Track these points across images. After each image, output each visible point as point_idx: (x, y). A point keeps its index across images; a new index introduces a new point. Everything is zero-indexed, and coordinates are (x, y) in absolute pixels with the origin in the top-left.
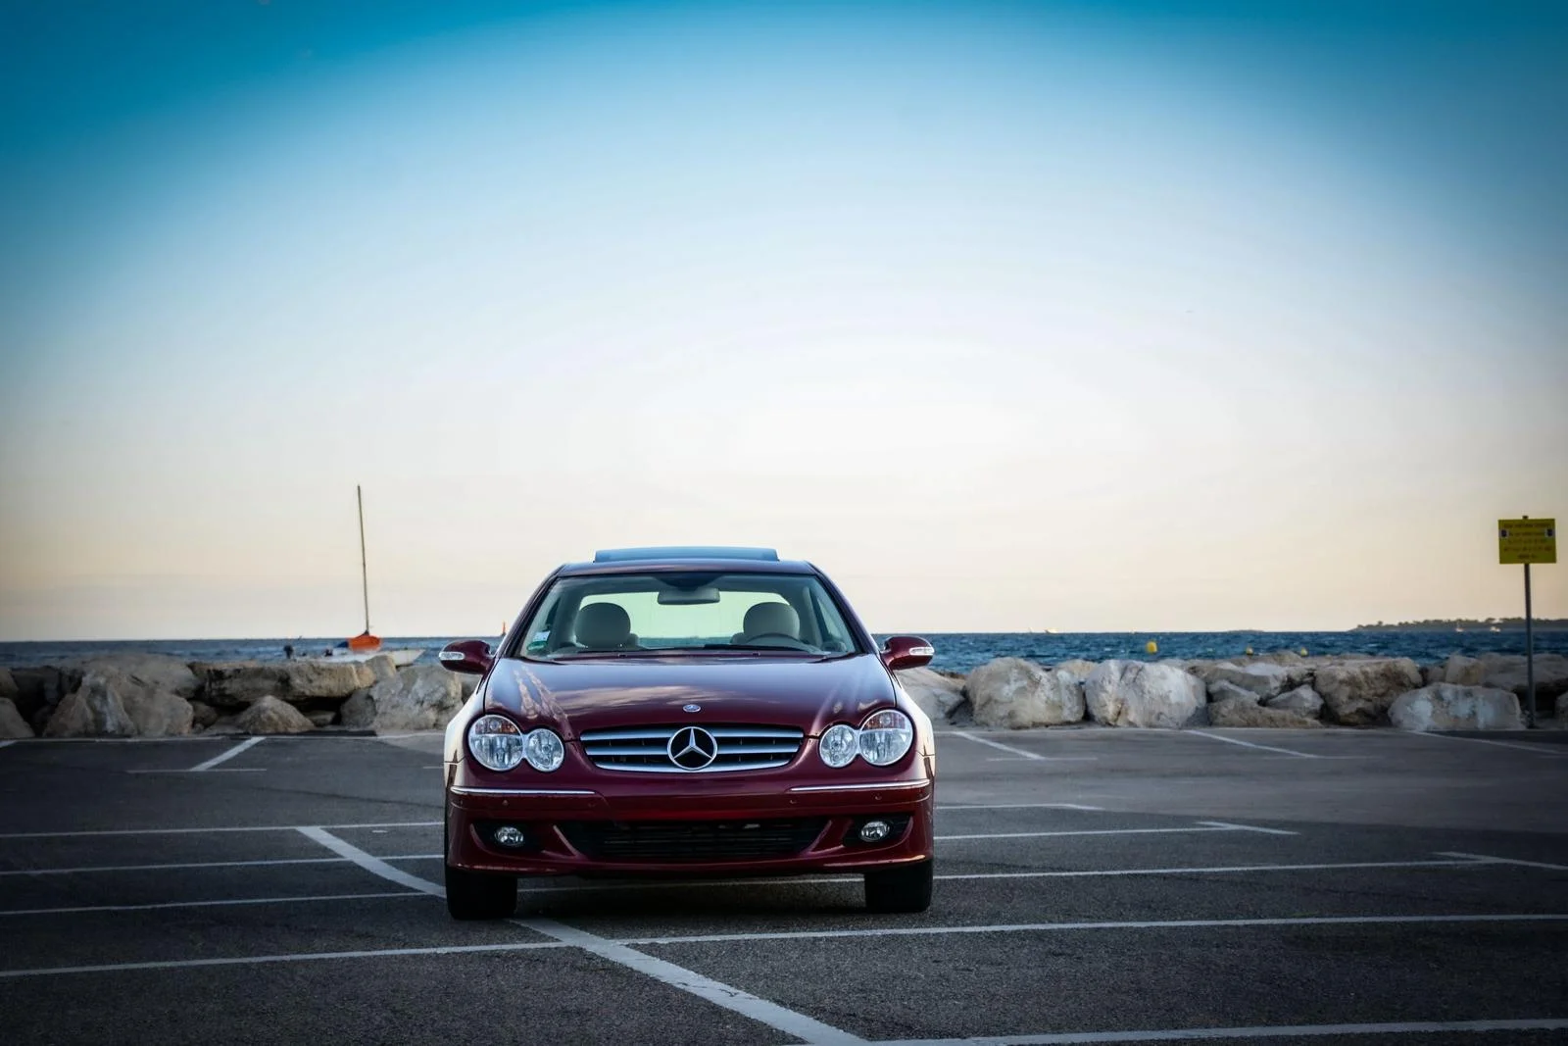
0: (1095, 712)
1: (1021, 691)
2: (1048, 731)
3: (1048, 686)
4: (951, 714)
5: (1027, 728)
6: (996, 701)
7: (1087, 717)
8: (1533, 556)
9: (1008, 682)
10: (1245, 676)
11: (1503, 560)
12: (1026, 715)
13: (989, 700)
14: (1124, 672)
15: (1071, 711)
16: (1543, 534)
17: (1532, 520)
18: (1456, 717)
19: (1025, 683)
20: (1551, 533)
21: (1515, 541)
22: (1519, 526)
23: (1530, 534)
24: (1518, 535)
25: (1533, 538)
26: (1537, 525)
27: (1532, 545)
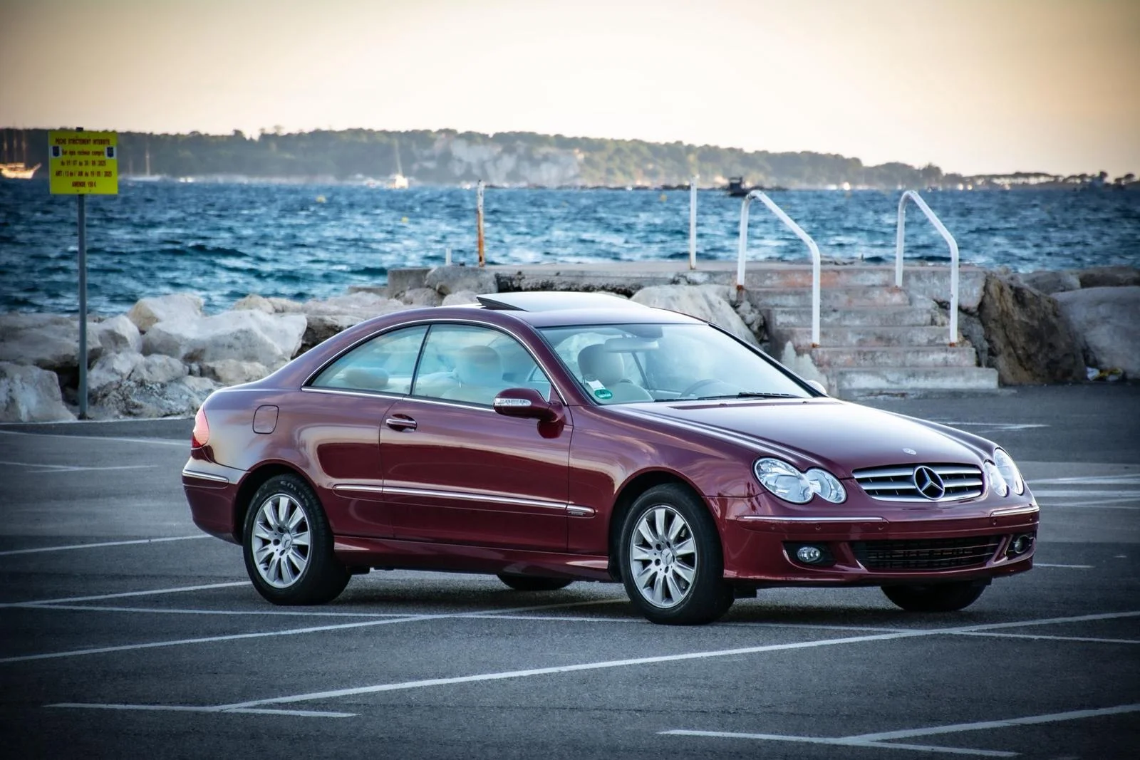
8: (91, 184)
16: (103, 153)
17: (88, 133)
21: (68, 162)
22: (74, 141)
23: (86, 153)
24: (72, 153)
25: (91, 158)
26: (95, 142)
27: (90, 168)
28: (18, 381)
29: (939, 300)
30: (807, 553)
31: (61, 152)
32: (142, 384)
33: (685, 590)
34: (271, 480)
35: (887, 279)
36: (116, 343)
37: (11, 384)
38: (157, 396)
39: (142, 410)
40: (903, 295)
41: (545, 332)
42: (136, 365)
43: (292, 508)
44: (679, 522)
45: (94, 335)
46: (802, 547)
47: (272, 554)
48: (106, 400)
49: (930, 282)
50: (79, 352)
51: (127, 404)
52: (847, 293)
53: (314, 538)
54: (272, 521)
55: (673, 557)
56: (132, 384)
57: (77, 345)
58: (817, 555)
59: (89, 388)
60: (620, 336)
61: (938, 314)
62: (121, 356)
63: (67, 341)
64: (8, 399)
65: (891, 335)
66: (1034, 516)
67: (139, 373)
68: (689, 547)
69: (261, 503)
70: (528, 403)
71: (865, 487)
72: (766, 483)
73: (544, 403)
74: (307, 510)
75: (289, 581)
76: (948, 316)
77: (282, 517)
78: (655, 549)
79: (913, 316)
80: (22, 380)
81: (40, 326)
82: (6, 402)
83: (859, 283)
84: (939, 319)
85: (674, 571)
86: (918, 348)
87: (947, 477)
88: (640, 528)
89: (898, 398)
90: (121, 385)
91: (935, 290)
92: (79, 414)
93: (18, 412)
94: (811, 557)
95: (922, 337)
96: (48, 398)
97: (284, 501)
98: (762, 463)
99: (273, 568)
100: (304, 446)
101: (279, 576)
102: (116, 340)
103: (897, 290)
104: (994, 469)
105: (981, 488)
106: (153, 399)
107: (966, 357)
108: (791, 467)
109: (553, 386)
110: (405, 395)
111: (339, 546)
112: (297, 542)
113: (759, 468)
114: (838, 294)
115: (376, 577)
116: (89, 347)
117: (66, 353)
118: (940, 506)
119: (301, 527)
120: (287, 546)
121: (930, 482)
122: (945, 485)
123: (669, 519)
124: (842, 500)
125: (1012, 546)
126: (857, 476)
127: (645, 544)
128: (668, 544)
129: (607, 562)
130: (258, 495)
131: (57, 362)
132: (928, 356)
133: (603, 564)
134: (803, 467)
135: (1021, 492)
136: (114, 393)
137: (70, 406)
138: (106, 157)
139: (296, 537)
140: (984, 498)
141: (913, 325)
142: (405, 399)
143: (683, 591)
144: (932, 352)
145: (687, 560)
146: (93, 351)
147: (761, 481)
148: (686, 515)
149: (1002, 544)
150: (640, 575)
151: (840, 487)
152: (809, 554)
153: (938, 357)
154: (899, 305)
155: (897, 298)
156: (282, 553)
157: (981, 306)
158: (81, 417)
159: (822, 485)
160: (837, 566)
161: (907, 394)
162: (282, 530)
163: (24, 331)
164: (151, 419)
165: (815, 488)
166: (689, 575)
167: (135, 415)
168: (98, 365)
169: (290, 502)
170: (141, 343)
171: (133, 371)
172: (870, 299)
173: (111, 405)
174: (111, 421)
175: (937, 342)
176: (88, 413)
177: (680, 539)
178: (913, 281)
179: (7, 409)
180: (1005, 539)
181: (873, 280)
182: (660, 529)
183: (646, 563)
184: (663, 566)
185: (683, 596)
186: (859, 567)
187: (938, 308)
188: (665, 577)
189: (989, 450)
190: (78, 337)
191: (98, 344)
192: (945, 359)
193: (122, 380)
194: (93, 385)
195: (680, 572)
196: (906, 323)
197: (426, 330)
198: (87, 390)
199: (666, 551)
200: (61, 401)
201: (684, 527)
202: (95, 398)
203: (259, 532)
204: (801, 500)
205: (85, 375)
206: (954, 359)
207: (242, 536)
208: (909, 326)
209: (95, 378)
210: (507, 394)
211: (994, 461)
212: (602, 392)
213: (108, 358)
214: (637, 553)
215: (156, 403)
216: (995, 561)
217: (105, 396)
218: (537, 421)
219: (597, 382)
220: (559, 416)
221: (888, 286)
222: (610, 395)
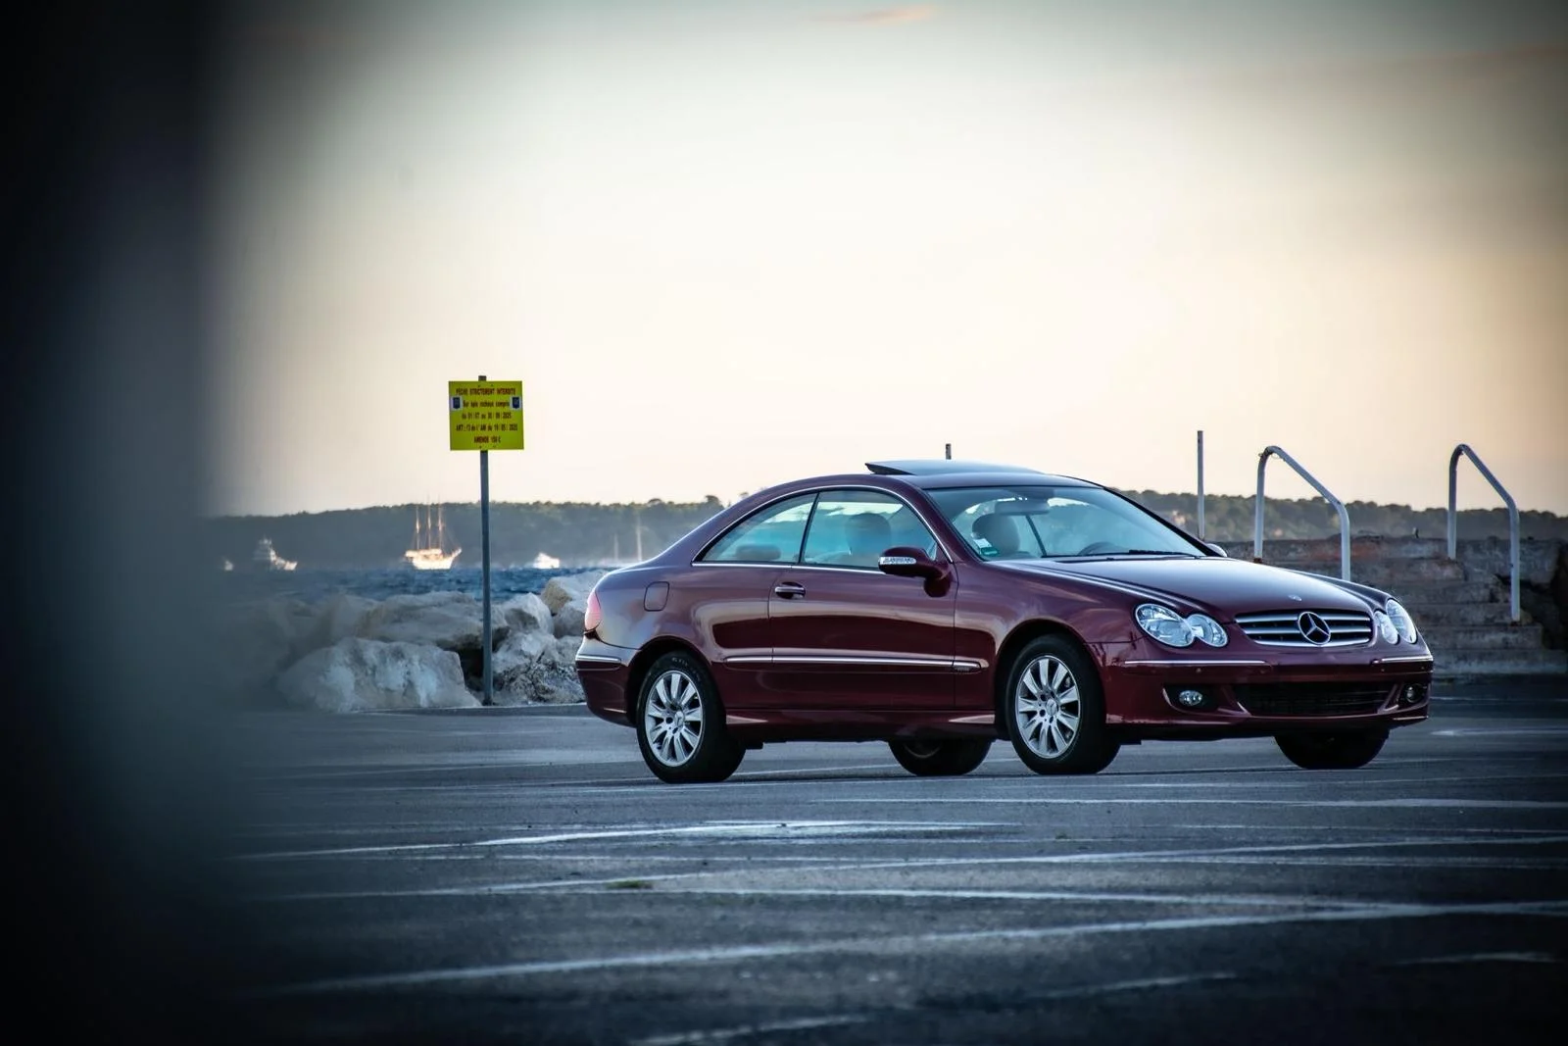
8: (495, 439)
11: (456, 445)
16: (508, 404)
17: (492, 383)
18: (388, 690)
20: (517, 402)
21: (470, 415)
22: (476, 391)
23: (490, 404)
24: (474, 405)
25: (494, 410)
26: (499, 392)
27: (493, 422)
28: (416, 663)
29: (1502, 575)
30: (1189, 697)
31: (461, 403)
32: (553, 666)
33: (1069, 740)
34: (663, 658)
35: (1437, 550)
36: (525, 624)
37: (409, 666)
38: (570, 680)
39: (553, 695)
40: (1457, 568)
41: (931, 494)
42: (547, 647)
43: (684, 684)
44: (1062, 670)
45: (501, 614)
46: (1185, 690)
47: (665, 732)
48: (513, 684)
49: (1491, 553)
50: (482, 632)
51: (537, 688)
52: (1387, 567)
53: (706, 714)
54: (664, 699)
55: (1058, 707)
56: (542, 667)
57: (481, 624)
58: (1200, 699)
59: (494, 672)
60: (1013, 499)
61: (1500, 589)
62: (530, 638)
63: (470, 619)
64: (406, 683)
65: (1440, 613)
66: (1428, 665)
67: (550, 656)
68: (1073, 695)
69: (653, 681)
70: (913, 561)
71: (1247, 632)
72: (1149, 629)
73: (930, 561)
74: (698, 685)
75: (683, 759)
76: (1509, 591)
77: (674, 693)
78: (1039, 700)
79: (1467, 591)
80: (420, 661)
81: (440, 605)
82: (404, 685)
83: (1404, 555)
84: (1500, 596)
85: (1058, 720)
86: (1472, 628)
87: (1332, 624)
88: (1024, 680)
89: (1445, 684)
90: (529, 669)
91: (1497, 563)
92: (483, 699)
93: (415, 697)
94: (1193, 701)
95: (1478, 616)
96: (450, 682)
97: (676, 678)
98: (1144, 608)
99: (666, 747)
100: (699, 624)
101: (673, 754)
102: (525, 620)
103: (1451, 562)
104: (1386, 618)
105: (1370, 636)
106: (565, 683)
107: (1531, 639)
108: (1173, 613)
109: (939, 545)
110: (793, 564)
111: (732, 719)
112: (690, 718)
113: (1140, 613)
114: (1376, 567)
115: (771, 751)
116: (494, 626)
117: (469, 633)
118: (1326, 651)
119: (693, 704)
120: (680, 723)
121: (1315, 627)
122: (1331, 631)
123: (1053, 668)
124: (1225, 643)
125: (1404, 694)
126: (1238, 621)
127: (1030, 696)
128: (1052, 694)
129: (993, 716)
130: (650, 674)
131: (459, 644)
132: (1483, 636)
133: (989, 719)
134: (1185, 612)
135: (1414, 640)
136: (523, 677)
137: (474, 692)
138: (511, 408)
139: (688, 714)
140: (1373, 643)
141: (1468, 603)
142: (794, 567)
143: (1067, 740)
144: (1489, 632)
145: (1070, 708)
146: (499, 631)
147: (1142, 626)
148: (1068, 664)
149: (1393, 692)
150: (1025, 727)
151: (1223, 632)
152: (1191, 698)
153: (1496, 637)
154: (1452, 580)
155: (1448, 572)
156: (675, 731)
157: (1556, 581)
158: (486, 702)
159: (1205, 631)
160: (1220, 710)
161: (1457, 679)
162: (675, 707)
163: (422, 610)
164: (564, 705)
165: (1199, 632)
166: (1072, 723)
167: (545, 701)
168: (504, 647)
169: (682, 678)
170: (552, 625)
171: (543, 654)
172: (1415, 573)
173: (518, 690)
174: (519, 706)
175: (1496, 621)
176: (494, 699)
177: (1063, 688)
178: (1469, 553)
179: (404, 694)
180: (1395, 687)
181: (1421, 552)
182: (1044, 681)
183: (1031, 714)
184: (1047, 716)
185: (1067, 745)
186: (1241, 710)
187: (1501, 584)
188: (1050, 727)
189: (1381, 600)
190: (481, 616)
191: (504, 623)
192: (1504, 639)
193: (531, 663)
194: (499, 670)
195: (1064, 721)
196: (1459, 599)
197: (814, 498)
198: (492, 675)
199: (1051, 701)
200: (464, 685)
201: (1068, 675)
202: (500, 683)
203: (652, 710)
204: (1185, 644)
205: (489, 657)
206: (1517, 639)
207: (635, 719)
208: (1462, 603)
209: (501, 661)
210: (890, 553)
211: (1386, 610)
212: (987, 549)
213: (515, 639)
214: (1023, 706)
215: (569, 687)
216: (1387, 707)
217: (512, 680)
218: (923, 579)
219: (984, 540)
220: (945, 573)
221: (1440, 559)
222: (995, 552)
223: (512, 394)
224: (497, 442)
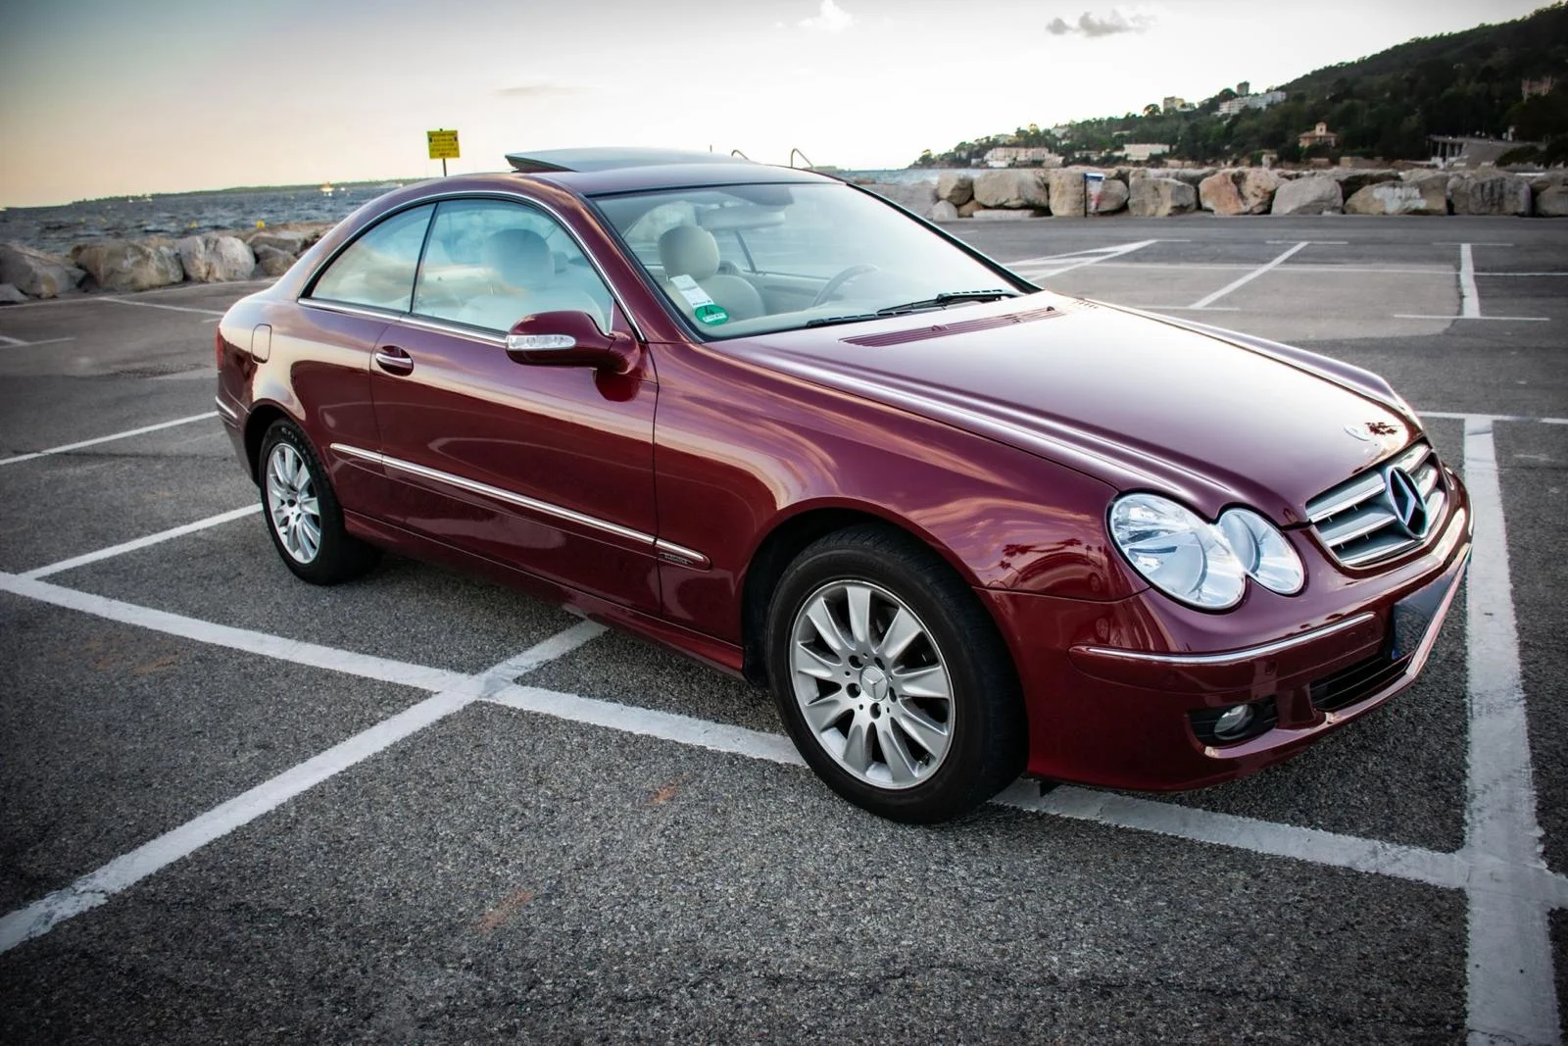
0: (193, 274)
1: (138, 263)
2: (161, 291)
3: (156, 258)
4: (80, 284)
5: (146, 290)
6: (119, 272)
7: (186, 278)
9: (126, 258)
10: (279, 240)
11: (432, 157)
12: (144, 282)
13: (112, 272)
14: (206, 243)
15: (175, 275)
16: (452, 139)
17: (445, 131)
19: (140, 257)
20: (456, 139)
21: (437, 144)
22: (438, 135)
23: (445, 140)
24: (438, 140)
25: (447, 142)
26: (448, 135)
27: (447, 147)
30: (1232, 722)
31: (433, 140)
34: (274, 425)
43: (298, 464)
44: (909, 624)
46: (1227, 712)
47: (288, 517)
55: (891, 690)
58: (1249, 719)
69: (269, 451)
70: (570, 341)
73: (602, 339)
74: (310, 470)
75: (309, 556)
77: (290, 472)
78: (845, 664)
85: (894, 722)
97: (289, 453)
109: (616, 301)
110: (403, 314)
119: (309, 491)
121: (1412, 501)
123: (883, 613)
124: (1300, 582)
126: (1314, 518)
127: (824, 649)
128: (880, 663)
134: (1212, 509)
139: (307, 502)
142: (402, 320)
150: (815, 706)
152: (1236, 722)
156: (297, 517)
162: (293, 489)
169: (295, 456)
177: (909, 662)
182: (860, 629)
183: (826, 687)
184: (866, 701)
188: (872, 726)
197: (431, 211)
201: (921, 639)
210: (531, 327)
212: (708, 310)
214: (806, 663)
220: (632, 363)
222: (723, 316)
223: (454, 135)
224: (449, 155)
